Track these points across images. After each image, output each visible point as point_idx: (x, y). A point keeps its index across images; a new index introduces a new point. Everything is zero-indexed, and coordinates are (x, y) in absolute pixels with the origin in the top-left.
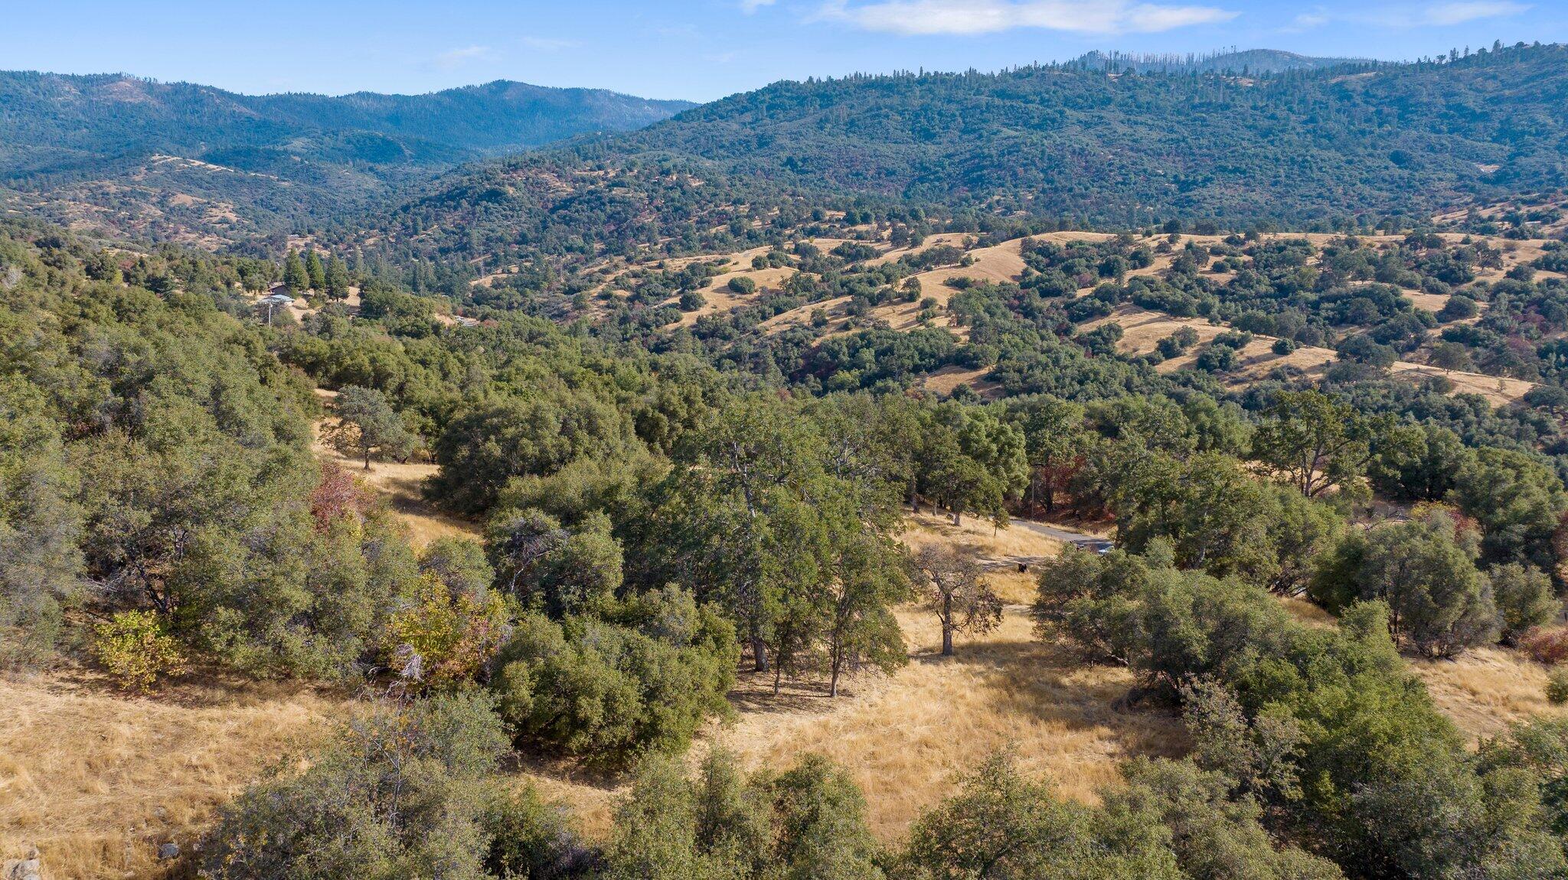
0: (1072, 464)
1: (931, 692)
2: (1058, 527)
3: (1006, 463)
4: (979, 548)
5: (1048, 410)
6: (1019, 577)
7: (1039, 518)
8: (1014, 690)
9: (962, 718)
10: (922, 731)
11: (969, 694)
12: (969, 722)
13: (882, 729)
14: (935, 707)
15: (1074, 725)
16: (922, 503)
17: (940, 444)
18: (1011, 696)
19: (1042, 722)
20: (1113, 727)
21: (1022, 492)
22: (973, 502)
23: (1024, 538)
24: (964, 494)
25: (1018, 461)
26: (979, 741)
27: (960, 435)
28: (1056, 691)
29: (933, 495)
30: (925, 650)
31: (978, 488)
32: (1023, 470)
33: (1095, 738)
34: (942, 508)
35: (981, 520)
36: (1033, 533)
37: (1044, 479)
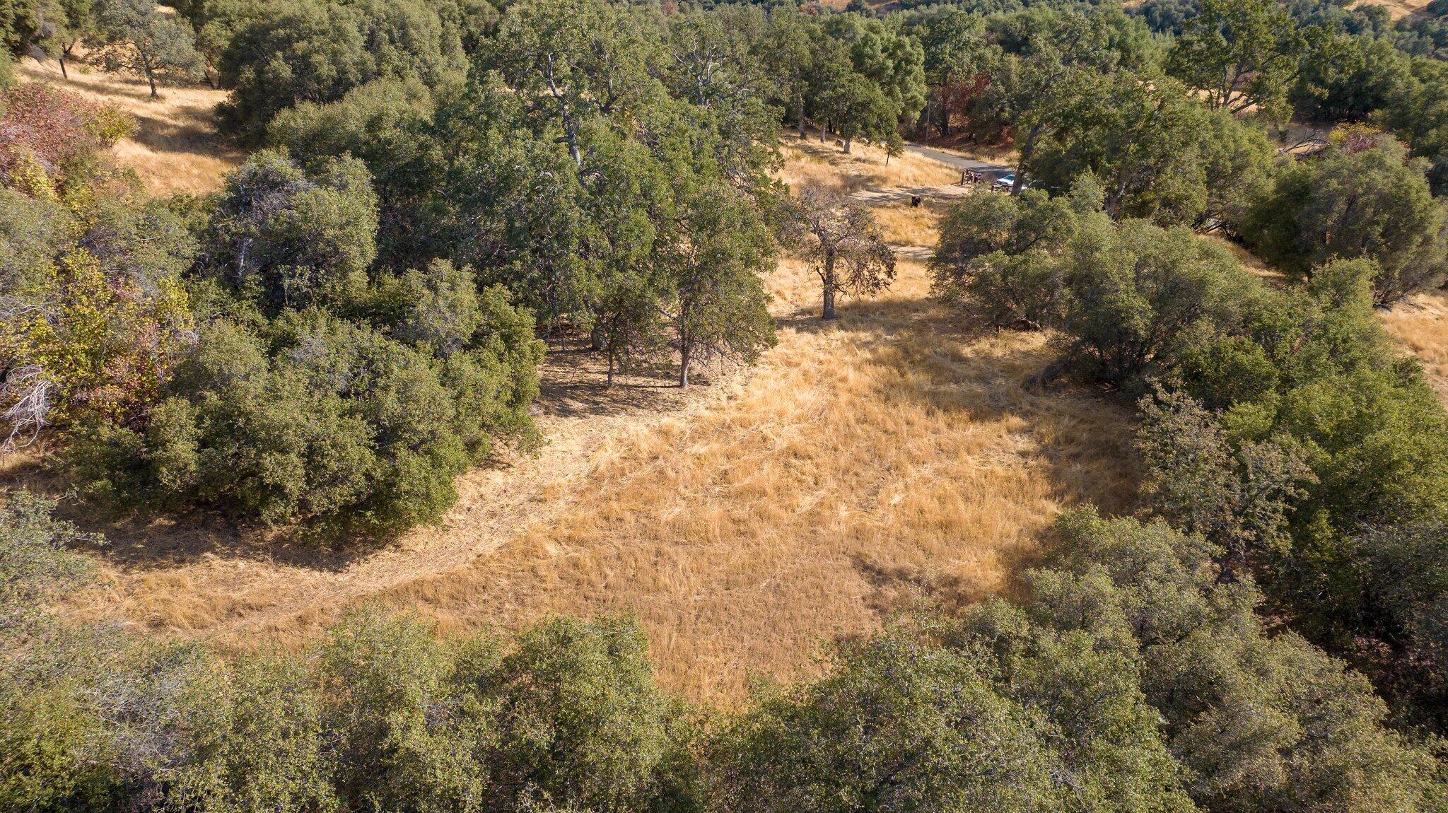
0: (972, 83)
1: (805, 374)
2: (953, 152)
3: (902, 83)
4: (870, 179)
5: (950, 21)
6: (911, 212)
7: (934, 143)
8: (906, 364)
9: (843, 413)
10: (789, 435)
11: (851, 374)
12: (851, 415)
13: (740, 433)
14: (810, 397)
15: (978, 416)
16: (809, 128)
17: (831, 60)
18: (902, 375)
19: (940, 413)
20: (1025, 415)
21: (917, 115)
22: (865, 127)
23: (918, 166)
24: (855, 118)
25: (915, 79)
26: (863, 445)
27: (853, 49)
28: (955, 366)
29: (821, 119)
30: (803, 312)
31: (871, 111)
32: (919, 91)
33: (1003, 432)
34: (831, 132)
35: (873, 147)
36: (928, 160)
37: (940, 99)
